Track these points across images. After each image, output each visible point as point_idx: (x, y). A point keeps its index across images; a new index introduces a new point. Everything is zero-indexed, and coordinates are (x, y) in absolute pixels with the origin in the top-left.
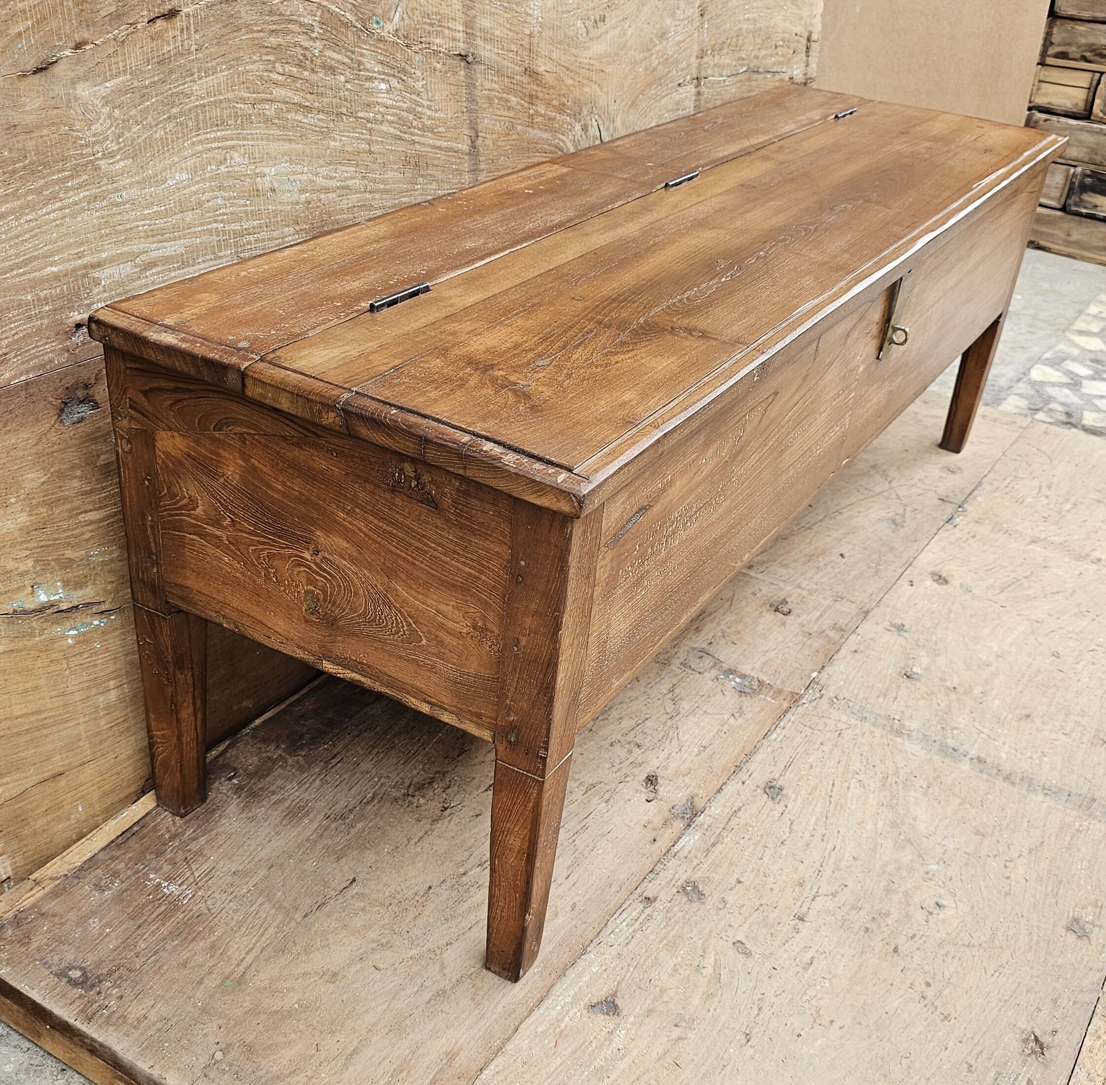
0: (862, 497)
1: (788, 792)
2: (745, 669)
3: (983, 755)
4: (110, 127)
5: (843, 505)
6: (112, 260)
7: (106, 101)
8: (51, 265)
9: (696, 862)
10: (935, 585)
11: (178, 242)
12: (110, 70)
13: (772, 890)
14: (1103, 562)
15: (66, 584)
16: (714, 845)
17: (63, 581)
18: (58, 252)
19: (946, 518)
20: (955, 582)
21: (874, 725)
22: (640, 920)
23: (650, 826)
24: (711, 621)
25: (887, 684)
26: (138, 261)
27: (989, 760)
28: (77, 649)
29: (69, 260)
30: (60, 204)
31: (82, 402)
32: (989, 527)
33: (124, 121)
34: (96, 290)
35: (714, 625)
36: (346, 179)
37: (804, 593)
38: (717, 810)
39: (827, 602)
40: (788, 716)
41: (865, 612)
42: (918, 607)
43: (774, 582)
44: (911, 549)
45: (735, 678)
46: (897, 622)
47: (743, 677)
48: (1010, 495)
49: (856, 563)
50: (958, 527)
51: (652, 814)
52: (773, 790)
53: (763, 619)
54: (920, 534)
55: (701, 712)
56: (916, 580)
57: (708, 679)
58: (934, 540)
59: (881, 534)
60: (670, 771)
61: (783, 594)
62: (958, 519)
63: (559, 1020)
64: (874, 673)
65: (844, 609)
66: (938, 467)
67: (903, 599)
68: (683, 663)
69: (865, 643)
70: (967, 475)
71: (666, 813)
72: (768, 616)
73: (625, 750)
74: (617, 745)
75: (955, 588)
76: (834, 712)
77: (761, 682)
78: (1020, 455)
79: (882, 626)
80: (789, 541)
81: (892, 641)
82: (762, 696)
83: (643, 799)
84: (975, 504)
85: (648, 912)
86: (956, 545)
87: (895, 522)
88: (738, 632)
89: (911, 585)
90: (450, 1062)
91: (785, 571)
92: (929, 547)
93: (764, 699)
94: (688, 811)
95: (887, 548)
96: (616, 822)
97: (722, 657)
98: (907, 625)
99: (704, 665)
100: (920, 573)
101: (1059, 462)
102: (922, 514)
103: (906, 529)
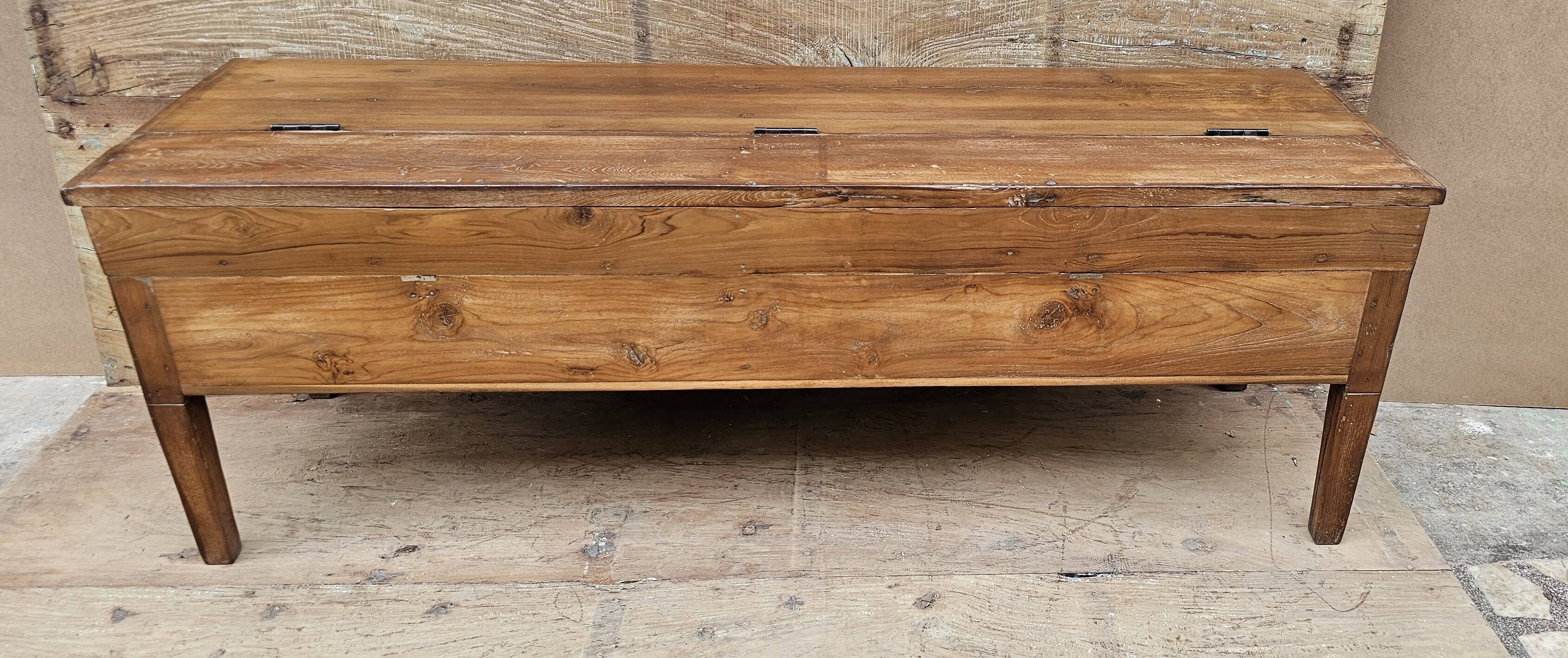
1: (444, 618)
2: (623, 543)
9: (313, 601)
10: (910, 603)
11: (307, 46)
16: (341, 603)
19: (1070, 572)
20: (932, 614)
21: (595, 635)
22: (224, 598)
23: (348, 567)
24: (686, 502)
25: (675, 624)
26: (270, 49)
32: (1092, 605)
35: (681, 505)
36: (476, 36)
37: (796, 532)
38: (389, 591)
39: (794, 548)
40: (564, 584)
41: (799, 574)
42: (849, 603)
43: (795, 511)
44: (967, 567)
45: (602, 541)
46: (804, 598)
47: (610, 544)
48: (1197, 599)
49: (892, 543)
50: (1061, 585)
51: (365, 563)
52: (441, 608)
53: (720, 525)
54: (1009, 564)
55: (532, 541)
56: (905, 587)
57: (586, 529)
58: (1008, 576)
59: (974, 542)
60: (430, 554)
61: (779, 522)
62: (1080, 579)
63: (98, 600)
64: (688, 610)
65: (793, 561)
66: (1191, 536)
67: (854, 590)
68: (598, 510)
69: (739, 591)
70: (1200, 560)
71: (370, 569)
72: (729, 526)
73: (442, 524)
74: (445, 519)
75: (920, 616)
76: (595, 606)
77: (612, 556)
78: (1322, 583)
79: (784, 591)
80: (886, 496)
81: (761, 605)
82: (587, 563)
83: (382, 553)
84: (1132, 581)
85: (235, 599)
86: (1017, 592)
87: (1015, 543)
88: (681, 520)
89: (890, 587)
90: (41, 574)
91: (824, 511)
92: (987, 577)
93: (583, 566)
94: (381, 579)
95: (947, 552)
96: (342, 551)
97: (629, 524)
98: (804, 607)
99: (607, 519)
100: (922, 586)
101: (1358, 617)
102: (1057, 554)
103: (1008, 554)
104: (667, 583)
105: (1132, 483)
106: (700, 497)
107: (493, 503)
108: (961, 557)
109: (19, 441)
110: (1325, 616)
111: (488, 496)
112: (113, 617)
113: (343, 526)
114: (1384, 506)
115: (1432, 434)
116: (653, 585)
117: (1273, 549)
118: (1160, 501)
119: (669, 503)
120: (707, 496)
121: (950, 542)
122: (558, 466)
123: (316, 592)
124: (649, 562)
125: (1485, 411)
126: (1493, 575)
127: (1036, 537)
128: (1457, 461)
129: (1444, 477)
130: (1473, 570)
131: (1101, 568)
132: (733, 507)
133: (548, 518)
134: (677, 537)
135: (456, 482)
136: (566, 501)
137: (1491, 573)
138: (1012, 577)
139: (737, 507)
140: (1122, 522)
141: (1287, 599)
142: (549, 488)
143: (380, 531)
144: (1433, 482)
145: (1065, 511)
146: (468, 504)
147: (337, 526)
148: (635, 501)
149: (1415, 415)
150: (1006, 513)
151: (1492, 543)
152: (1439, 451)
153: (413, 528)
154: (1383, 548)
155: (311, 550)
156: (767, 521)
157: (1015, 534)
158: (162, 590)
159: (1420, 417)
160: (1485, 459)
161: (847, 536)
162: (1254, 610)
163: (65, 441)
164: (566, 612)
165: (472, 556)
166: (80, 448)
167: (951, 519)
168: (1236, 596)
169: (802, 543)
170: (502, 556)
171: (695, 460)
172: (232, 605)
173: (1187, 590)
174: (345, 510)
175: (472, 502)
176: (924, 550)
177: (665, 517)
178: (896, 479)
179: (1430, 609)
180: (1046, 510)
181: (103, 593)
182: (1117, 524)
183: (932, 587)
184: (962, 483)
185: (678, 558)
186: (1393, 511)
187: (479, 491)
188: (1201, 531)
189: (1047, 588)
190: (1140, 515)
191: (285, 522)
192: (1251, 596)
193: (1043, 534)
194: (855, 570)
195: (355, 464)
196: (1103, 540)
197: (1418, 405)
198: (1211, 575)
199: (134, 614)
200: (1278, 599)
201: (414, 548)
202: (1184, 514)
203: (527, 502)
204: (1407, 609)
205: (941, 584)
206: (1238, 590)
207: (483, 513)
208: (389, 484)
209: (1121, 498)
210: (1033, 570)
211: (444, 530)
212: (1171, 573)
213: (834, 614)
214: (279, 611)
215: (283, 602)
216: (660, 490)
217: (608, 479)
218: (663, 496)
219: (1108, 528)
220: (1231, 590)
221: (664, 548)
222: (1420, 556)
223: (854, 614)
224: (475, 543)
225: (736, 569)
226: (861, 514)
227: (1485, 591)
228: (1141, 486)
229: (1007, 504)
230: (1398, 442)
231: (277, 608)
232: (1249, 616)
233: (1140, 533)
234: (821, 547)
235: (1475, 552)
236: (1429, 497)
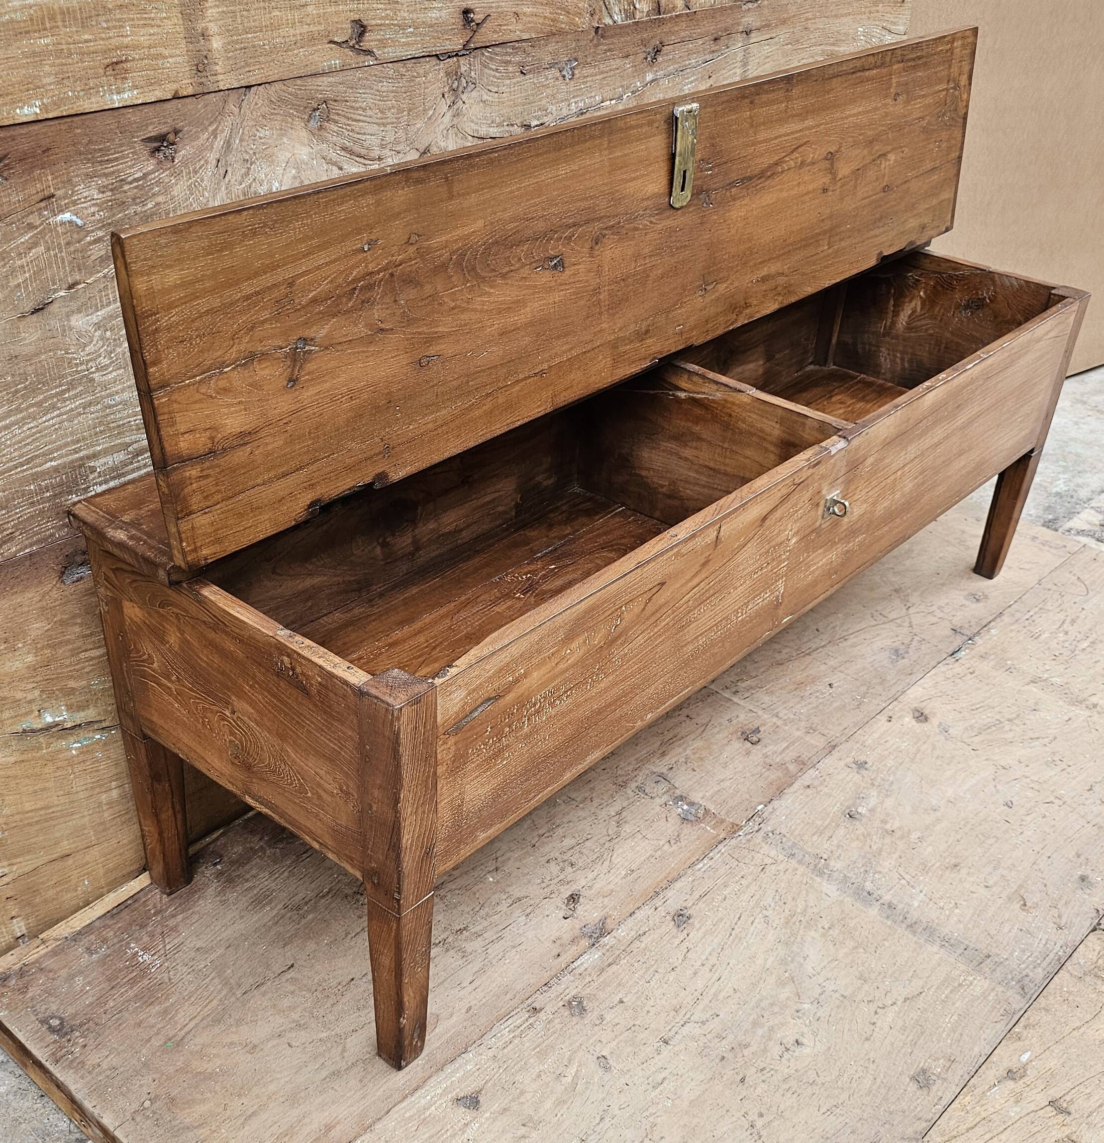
0: (874, 623)
1: (695, 921)
2: (696, 797)
3: (895, 902)
4: (102, 347)
5: (851, 631)
6: (106, 452)
7: (98, 326)
8: (51, 460)
9: (588, 979)
10: (914, 722)
12: (101, 301)
13: (648, 1012)
14: (1099, 709)
15: (69, 708)
16: (609, 965)
17: (67, 705)
18: (57, 450)
19: (950, 651)
20: (934, 721)
21: (800, 862)
22: (522, 1028)
23: (558, 942)
24: (680, 746)
25: (827, 823)
26: (130, 449)
27: (900, 906)
28: (81, 758)
29: (67, 455)
30: (58, 412)
31: (81, 565)
32: (992, 663)
33: (115, 340)
34: (91, 477)
35: (681, 750)
37: (779, 723)
38: (622, 933)
39: (799, 733)
40: (720, 847)
41: (832, 747)
42: (887, 745)
43: (753, 710)
44: (902, 682)
45: (682, 805)
46: (861, 759)
47: (690, 804)
48: (1027, 628)
49: (840, 694)
50: (960, 661)
51: (562, 930)
52: (681, 918)
53: (729, 747)
54: (917, 666)
55: (639, 836)
56: (895, 716)
57: (656, 804)
58: (929, 674)
59: (878, 665)
60: (593, 891)
61: (758, 722)
62: (962, 652)
63: (425, 1108)
64: (818, 810)
65: (813, 742)
66: (963, 593)
67: (875, 735)
68: (638, 787)
69: (820, 779)
70: (991, 605)
71: (577, 931)
72: (735, 744)
73: (558, 867)
74: (552, 863)
75: (931, 726)
76: (765, 846)
77: (707, 810)
78: (1055, 584)
79: (843, 762)
80: (783, 667)
81: (848, 779)
83: (559, 915)
84: (986, 637)
86: (950, 680)
87: (898, 653)
88: (700, 759)
89: (888, 721)
91: (768, 698)
92: (921, 681)
93: (703, 828)
94: (599, 931)
95: (879, 680)
96: (529, 935)
97: (676, 782)
98: (869, 763)
99: (656, 789)
100: (902, 709)
101: (1095, 594)
102: (928, 645)
103: (906, 661)
104: (775, 803)
105: (885, 579)
108: (889, 678)
116: (769, 810)
118: (915, 581)
119: (672, 753)
121: (868, 673)
123: (574, 972)
124: (737, 798)
127: (901, 642)
131: (959, 639)
132: (714, 731)
133: (618, 813)
134: (720, 771)
138: (932, 673)
139: (716, 729)
140: (921, 606)
141: (1057, 603)
143: (524, 903)
145: (886, 617)
147: (485, 923)
148: (651, 767)
150: (860, 637)
153: (543, 885)
154: (1044, 548)
155: (504, 952)
156: (751, 727)
157: (889, 647)
158: (460, 1060)
161: (810, 706)
162: (1056, 618)
164: (757, 862)
167: (841, 659)
168: (1038, 615)
169: (795, 727)
170: (642, 858)
173: (1015, 626)
176: (865, 687)
177: (689, 763)
178: (769, 653)
183: (907, 706)
185: (747, 784)
188: (962, 588)
189: (958, 668)
190: (921, 596)
193: (900, 638)
194: (854, 723)
196: (933, 622)
198: (1010, 610)
201: (574, 896)
202: (938, 583)
205: (908, 701)
206: (1033, 611)
207: (568, 841)
209: (895, 591)
210: (935, 662)
211: (568, 870)
212: (992, 620)
213: (892, 757)
214: (579, 1003)
215: (569, 996)
219: (922, 614)
220: (1031, 613)
221: (727, 783)
222: (1064, 543)
223: (900, 749)
224: (606, 862)
225: (792, 767)
226: (792, 687)
231: (573, 1003)
232: (1059, 622)
233: (941, 607)
234: (810, 722)
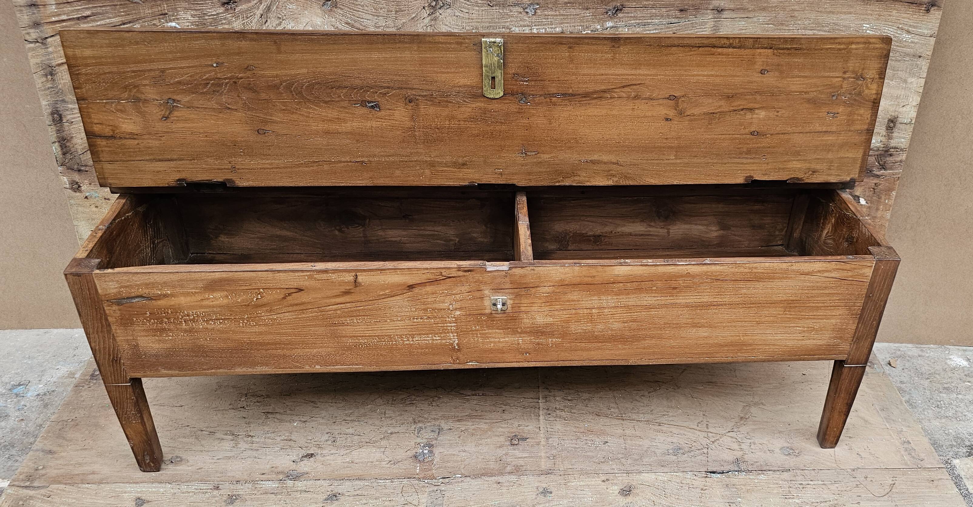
1: (336, 503)
2: (439, 450)
9: (255, 492)
10: (617, 492)
16: (272, 494)
19: (712, 470)
20: (630, 500)
22: (201, 491)
23: (273, 469)
24: (473, 422)
32: (727, 493)
35: (471, 424)
37: (543, 443)
38: (300, 485)
39: (543, 455)
40: (406, 480)
41: (548, 473)
42: (579, 492)
43: (541, 429)
44: (650, 467)
45: (426, 450)
46: (552, 489)
47: (431, 452)
48: (791, 489)
49: (603, 451)
50: (707, 479)
51: (283, 465)
52: (333, 497)
53: (497, 438)
54: (675, 465)
55: (383, 450)
56: (612, 482)
57: (415, 441)
58: (675, 473)
59: (653, 450)
60: (322, 459)
61: (533, 436)
62: (719, 475)
63: (125, 492)
64: (483, 498)
65: (543, 463)
66: (786, 445)
67: (582, 483)
68: (421, 428)
69: (512, 484)
70: (791, 462)
71: (287, 470)
72: (502, 439)
73: (327, 438)
74: (329, 435)
75: (623, 501)
76: (426, 495)
77: (433, 460)
78: (866, 478)
79: (539, 484)
80: (597, 418)
81: (526, 494)
82: (418, 465)
83: (293, 459)
84: (751, 477)
85: (208, 491)
86: (681, 485)
87: (677, 451)
88: (473, 434)
89: (603, 481)
90: (89, 474)
91: (560, 428)
92: (662, 474)
93: (416, 467)
94: (294, 477)
95: (636, 457)
96: (268, 457)
97: (441, 438)
98: (552, 495)
99: (427, 435)
100: (623, 480)
101: (888, 501)
102: (704, 458)
103: (675, 457)
104: (468, 479)
105: (747, 408)
106: (483, 419)
107: (356, 423)
108: (646, 460)
109: (54, 375)
110: (868, 500)
111: (352, 418)
112: (136, 504)
113: (267, 440)
114: (903, 423)
115: (931, 367)
116: (460, 480)
117: (836, 454)
118: (766, 420)
119: (464, 423)
120: (487, 417)
121: (638, 450)
122: (393, 397)
123: (256, 486)
124: (456, 464)
125: (964, 350)
126: (968, 466)
127: (691, 446)
128: (946, 386)
129: (938, 398)
130: (956, 462)
131: (731, 467)
132: (503, 426)
133: (391, 433)
134: (470, 447)
135: (332, 408)
136: (401, 421)
137: (967, 464)
138: (677, 474)
139: (506, 426)
140: (742, 435)
141: (845, 489)
142: (389, 413)
143: (290, 443)
144: (931, 401)
145: (707, 428)
146: (341, 424)
147: (263, 440)
148: (443, 421)
149: (920, 353)
150: (671, 430)
151: (968, 443)
152: (935, 379)
153: (309, 441)
154: (903, 453)
155: (249, 457)
156: (525, 435)
157: (678, 444)
158: (163, 485)
159: (923, 354)
160: (963, 384)
161: (575, 445)
162: (825, 496)
163: (87, 380)
164: (410, 499)
165: (348, 460)
166: (97, 385)
167: (638, 433)
168: (814, 487)
169: (548, 450)
170: (366, 460)
171: (477, 392)
172: (207, 495)
173: (784, 483)
174: (266, 428)
175: (343, 423)
176: (623, 456)
177: (463, 433)
178: (601, 406)
179: (932, 494)
180: (695, 427)
181: (129, 488)
182: (740, 436)
183: (629, 481)
184: (643, 408)
185: (473, 461)
186: (909, 427)
187: (346, 415)
188: (791, 441)
189: (699, 482)
190: (754, 430)
191: (231, 437)
192: (824, 487)
193: (695, 444)
194: (582, 470)
195: (268, 396)
196: (732, 448)
197: (922, 346)
198: (799, 472)
199: (148, 502)
200: (840, 489)
201: (312, 455)
202: (780, 430)
203: (377, 422)
204: (918, 495)
205: (635, 479)
206: (816, 483)
207: (351, 431)
208: (291, 410)
209: (742, 418)
210: (690, 469)
211: (329, 442)
212: (774, 471)
213: (571, 500)
214: (236, 499)
215: (237, 493)
216: (457, 414)
217: (424, 406)
218: (460, 418)
219: (734, 440)
220: (811, 483)
221: (464, 454)
222: (926, 458)
223: (583, 500)
224: (348, 451)
225: (509, 469)
226: (582, 430)
227: (963, 477)
228: (754, 410)
229: (672, 423)
230: (909, 373)
231: (234, 497)
232: (823, 500)
233: (754, 443)
234: (560, 453)
235: (957, 450)
236: (929, 411)
